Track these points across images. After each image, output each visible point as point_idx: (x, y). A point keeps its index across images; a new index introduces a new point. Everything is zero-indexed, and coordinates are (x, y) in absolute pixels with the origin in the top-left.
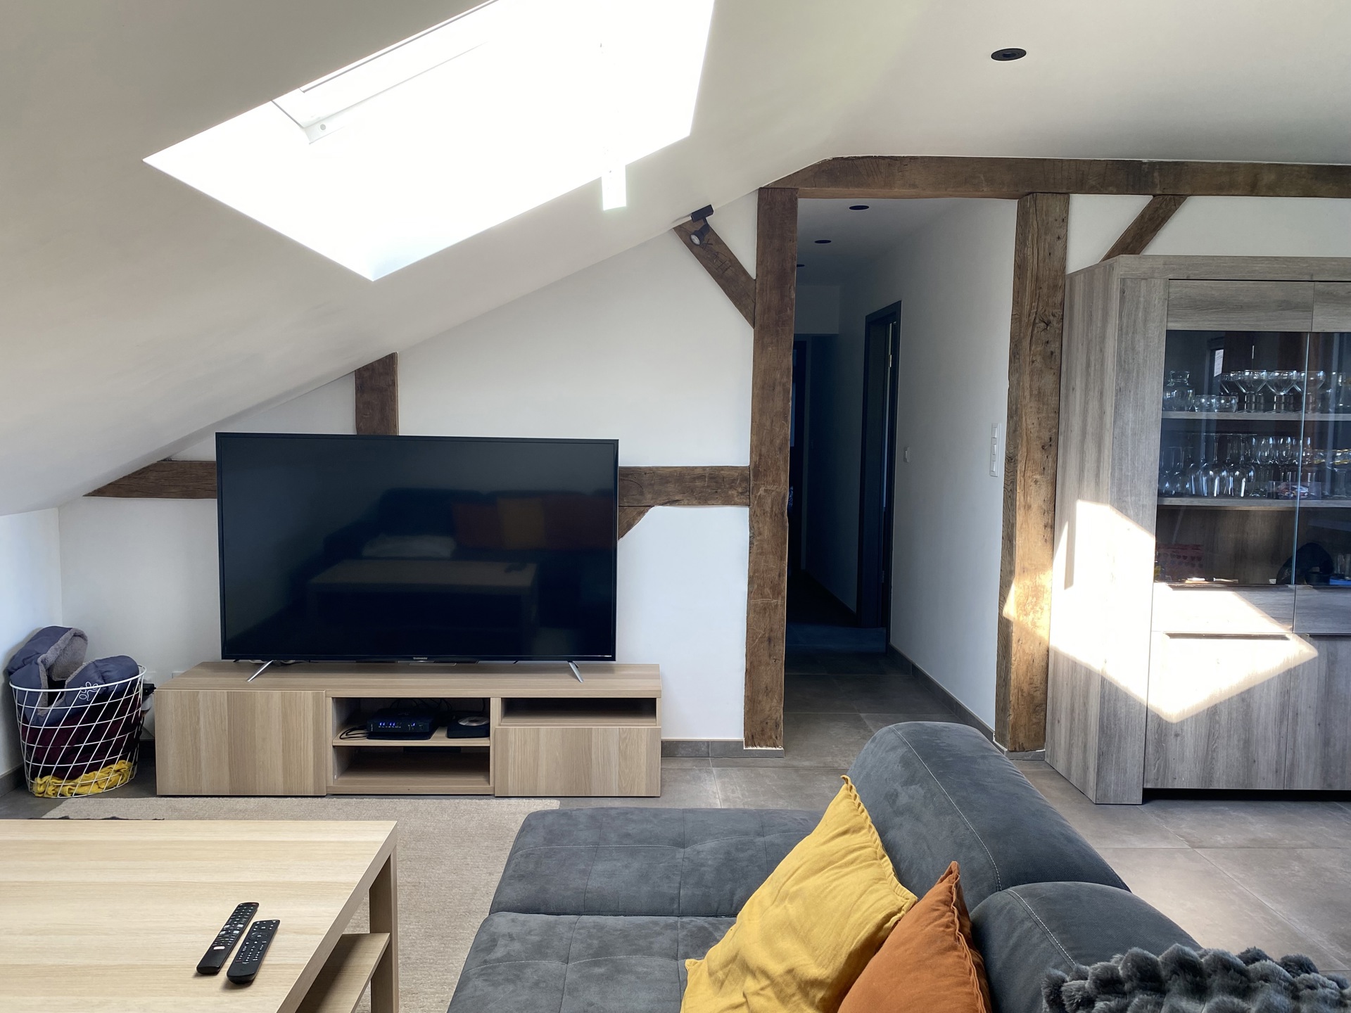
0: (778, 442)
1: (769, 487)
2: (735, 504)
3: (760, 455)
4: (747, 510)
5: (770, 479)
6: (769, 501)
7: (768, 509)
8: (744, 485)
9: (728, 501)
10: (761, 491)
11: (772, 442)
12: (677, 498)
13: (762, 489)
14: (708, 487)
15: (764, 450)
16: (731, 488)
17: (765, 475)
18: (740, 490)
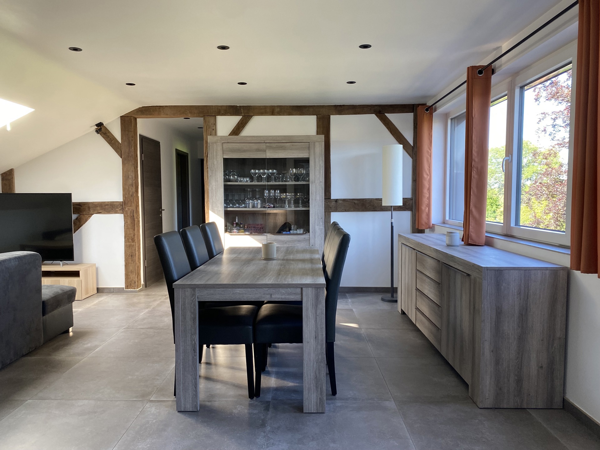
0: (131, 193)
1: (129, 208)
2: (118, 213)
3: (126, 198)
4: (123, 215)
5: (129, 205)
6: (129, 212)
7: (129, 215)
8: (121, 207)
9: (116, 213)
10: (127, 209)
11: (129, 194)
12: (100, 212)
13: (127, 208)
14: (110, 208)
15: (127, 196)
16: (117, 208)
17: (127, 204)
18: (120, 209)
